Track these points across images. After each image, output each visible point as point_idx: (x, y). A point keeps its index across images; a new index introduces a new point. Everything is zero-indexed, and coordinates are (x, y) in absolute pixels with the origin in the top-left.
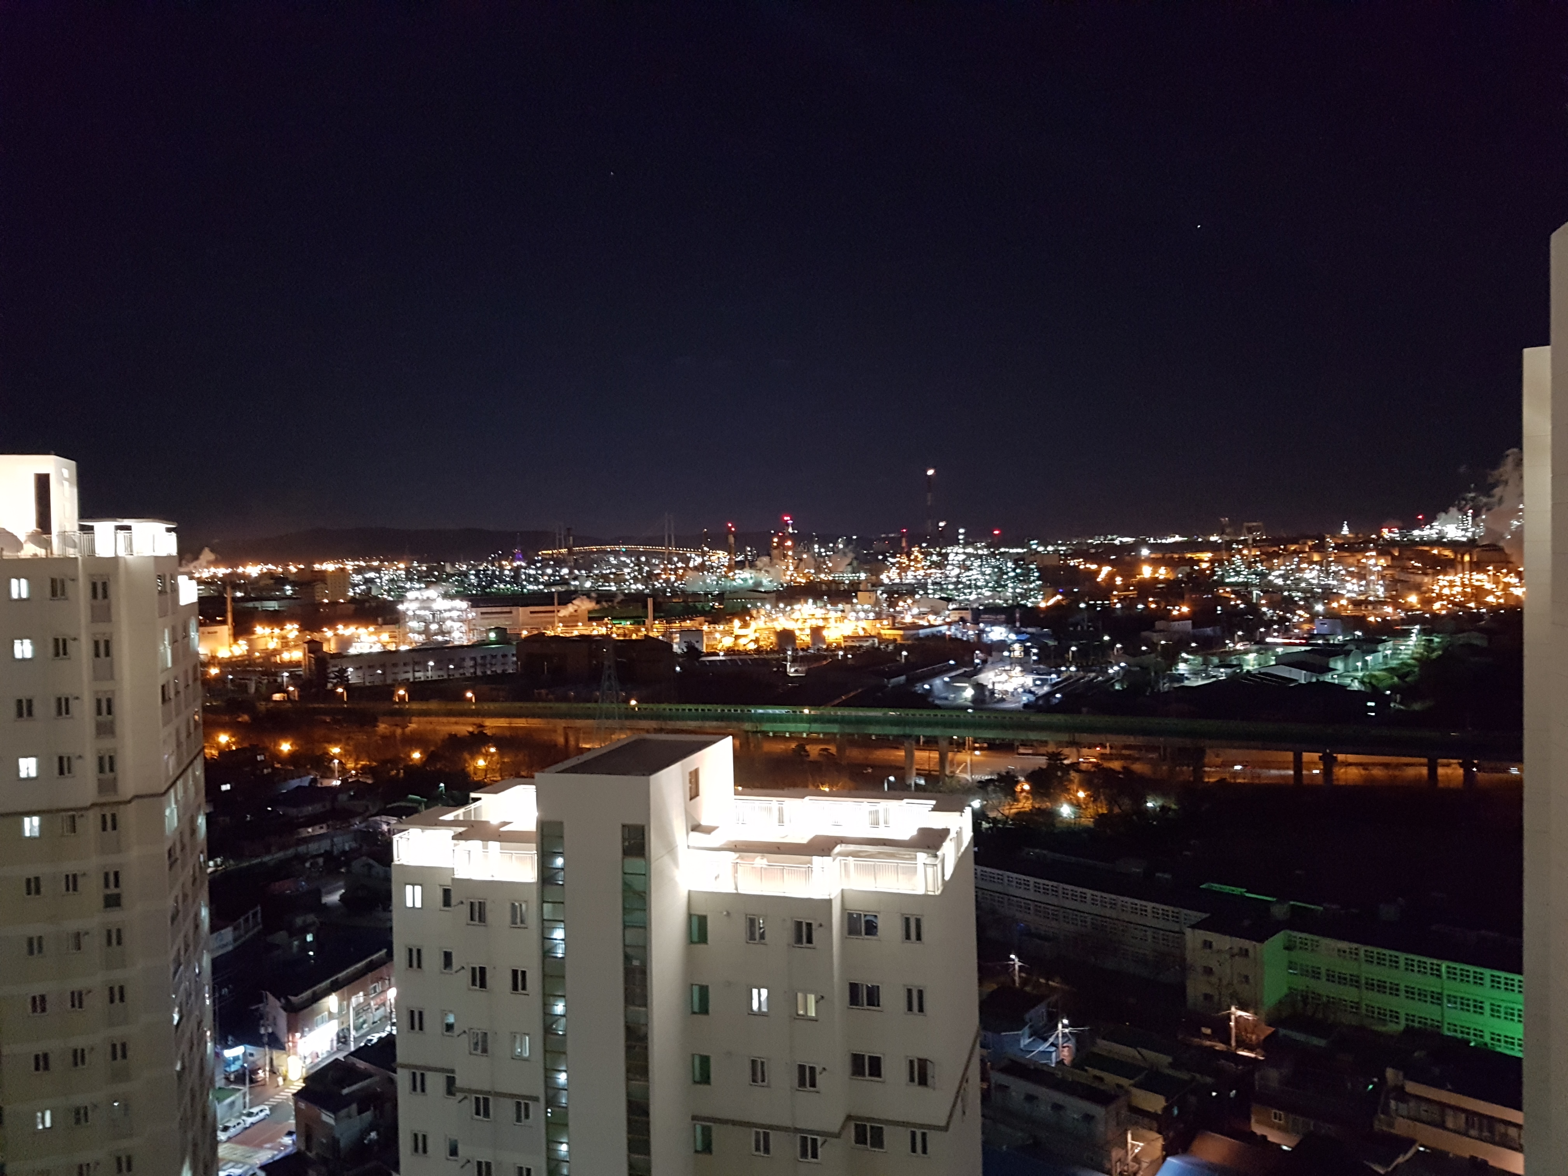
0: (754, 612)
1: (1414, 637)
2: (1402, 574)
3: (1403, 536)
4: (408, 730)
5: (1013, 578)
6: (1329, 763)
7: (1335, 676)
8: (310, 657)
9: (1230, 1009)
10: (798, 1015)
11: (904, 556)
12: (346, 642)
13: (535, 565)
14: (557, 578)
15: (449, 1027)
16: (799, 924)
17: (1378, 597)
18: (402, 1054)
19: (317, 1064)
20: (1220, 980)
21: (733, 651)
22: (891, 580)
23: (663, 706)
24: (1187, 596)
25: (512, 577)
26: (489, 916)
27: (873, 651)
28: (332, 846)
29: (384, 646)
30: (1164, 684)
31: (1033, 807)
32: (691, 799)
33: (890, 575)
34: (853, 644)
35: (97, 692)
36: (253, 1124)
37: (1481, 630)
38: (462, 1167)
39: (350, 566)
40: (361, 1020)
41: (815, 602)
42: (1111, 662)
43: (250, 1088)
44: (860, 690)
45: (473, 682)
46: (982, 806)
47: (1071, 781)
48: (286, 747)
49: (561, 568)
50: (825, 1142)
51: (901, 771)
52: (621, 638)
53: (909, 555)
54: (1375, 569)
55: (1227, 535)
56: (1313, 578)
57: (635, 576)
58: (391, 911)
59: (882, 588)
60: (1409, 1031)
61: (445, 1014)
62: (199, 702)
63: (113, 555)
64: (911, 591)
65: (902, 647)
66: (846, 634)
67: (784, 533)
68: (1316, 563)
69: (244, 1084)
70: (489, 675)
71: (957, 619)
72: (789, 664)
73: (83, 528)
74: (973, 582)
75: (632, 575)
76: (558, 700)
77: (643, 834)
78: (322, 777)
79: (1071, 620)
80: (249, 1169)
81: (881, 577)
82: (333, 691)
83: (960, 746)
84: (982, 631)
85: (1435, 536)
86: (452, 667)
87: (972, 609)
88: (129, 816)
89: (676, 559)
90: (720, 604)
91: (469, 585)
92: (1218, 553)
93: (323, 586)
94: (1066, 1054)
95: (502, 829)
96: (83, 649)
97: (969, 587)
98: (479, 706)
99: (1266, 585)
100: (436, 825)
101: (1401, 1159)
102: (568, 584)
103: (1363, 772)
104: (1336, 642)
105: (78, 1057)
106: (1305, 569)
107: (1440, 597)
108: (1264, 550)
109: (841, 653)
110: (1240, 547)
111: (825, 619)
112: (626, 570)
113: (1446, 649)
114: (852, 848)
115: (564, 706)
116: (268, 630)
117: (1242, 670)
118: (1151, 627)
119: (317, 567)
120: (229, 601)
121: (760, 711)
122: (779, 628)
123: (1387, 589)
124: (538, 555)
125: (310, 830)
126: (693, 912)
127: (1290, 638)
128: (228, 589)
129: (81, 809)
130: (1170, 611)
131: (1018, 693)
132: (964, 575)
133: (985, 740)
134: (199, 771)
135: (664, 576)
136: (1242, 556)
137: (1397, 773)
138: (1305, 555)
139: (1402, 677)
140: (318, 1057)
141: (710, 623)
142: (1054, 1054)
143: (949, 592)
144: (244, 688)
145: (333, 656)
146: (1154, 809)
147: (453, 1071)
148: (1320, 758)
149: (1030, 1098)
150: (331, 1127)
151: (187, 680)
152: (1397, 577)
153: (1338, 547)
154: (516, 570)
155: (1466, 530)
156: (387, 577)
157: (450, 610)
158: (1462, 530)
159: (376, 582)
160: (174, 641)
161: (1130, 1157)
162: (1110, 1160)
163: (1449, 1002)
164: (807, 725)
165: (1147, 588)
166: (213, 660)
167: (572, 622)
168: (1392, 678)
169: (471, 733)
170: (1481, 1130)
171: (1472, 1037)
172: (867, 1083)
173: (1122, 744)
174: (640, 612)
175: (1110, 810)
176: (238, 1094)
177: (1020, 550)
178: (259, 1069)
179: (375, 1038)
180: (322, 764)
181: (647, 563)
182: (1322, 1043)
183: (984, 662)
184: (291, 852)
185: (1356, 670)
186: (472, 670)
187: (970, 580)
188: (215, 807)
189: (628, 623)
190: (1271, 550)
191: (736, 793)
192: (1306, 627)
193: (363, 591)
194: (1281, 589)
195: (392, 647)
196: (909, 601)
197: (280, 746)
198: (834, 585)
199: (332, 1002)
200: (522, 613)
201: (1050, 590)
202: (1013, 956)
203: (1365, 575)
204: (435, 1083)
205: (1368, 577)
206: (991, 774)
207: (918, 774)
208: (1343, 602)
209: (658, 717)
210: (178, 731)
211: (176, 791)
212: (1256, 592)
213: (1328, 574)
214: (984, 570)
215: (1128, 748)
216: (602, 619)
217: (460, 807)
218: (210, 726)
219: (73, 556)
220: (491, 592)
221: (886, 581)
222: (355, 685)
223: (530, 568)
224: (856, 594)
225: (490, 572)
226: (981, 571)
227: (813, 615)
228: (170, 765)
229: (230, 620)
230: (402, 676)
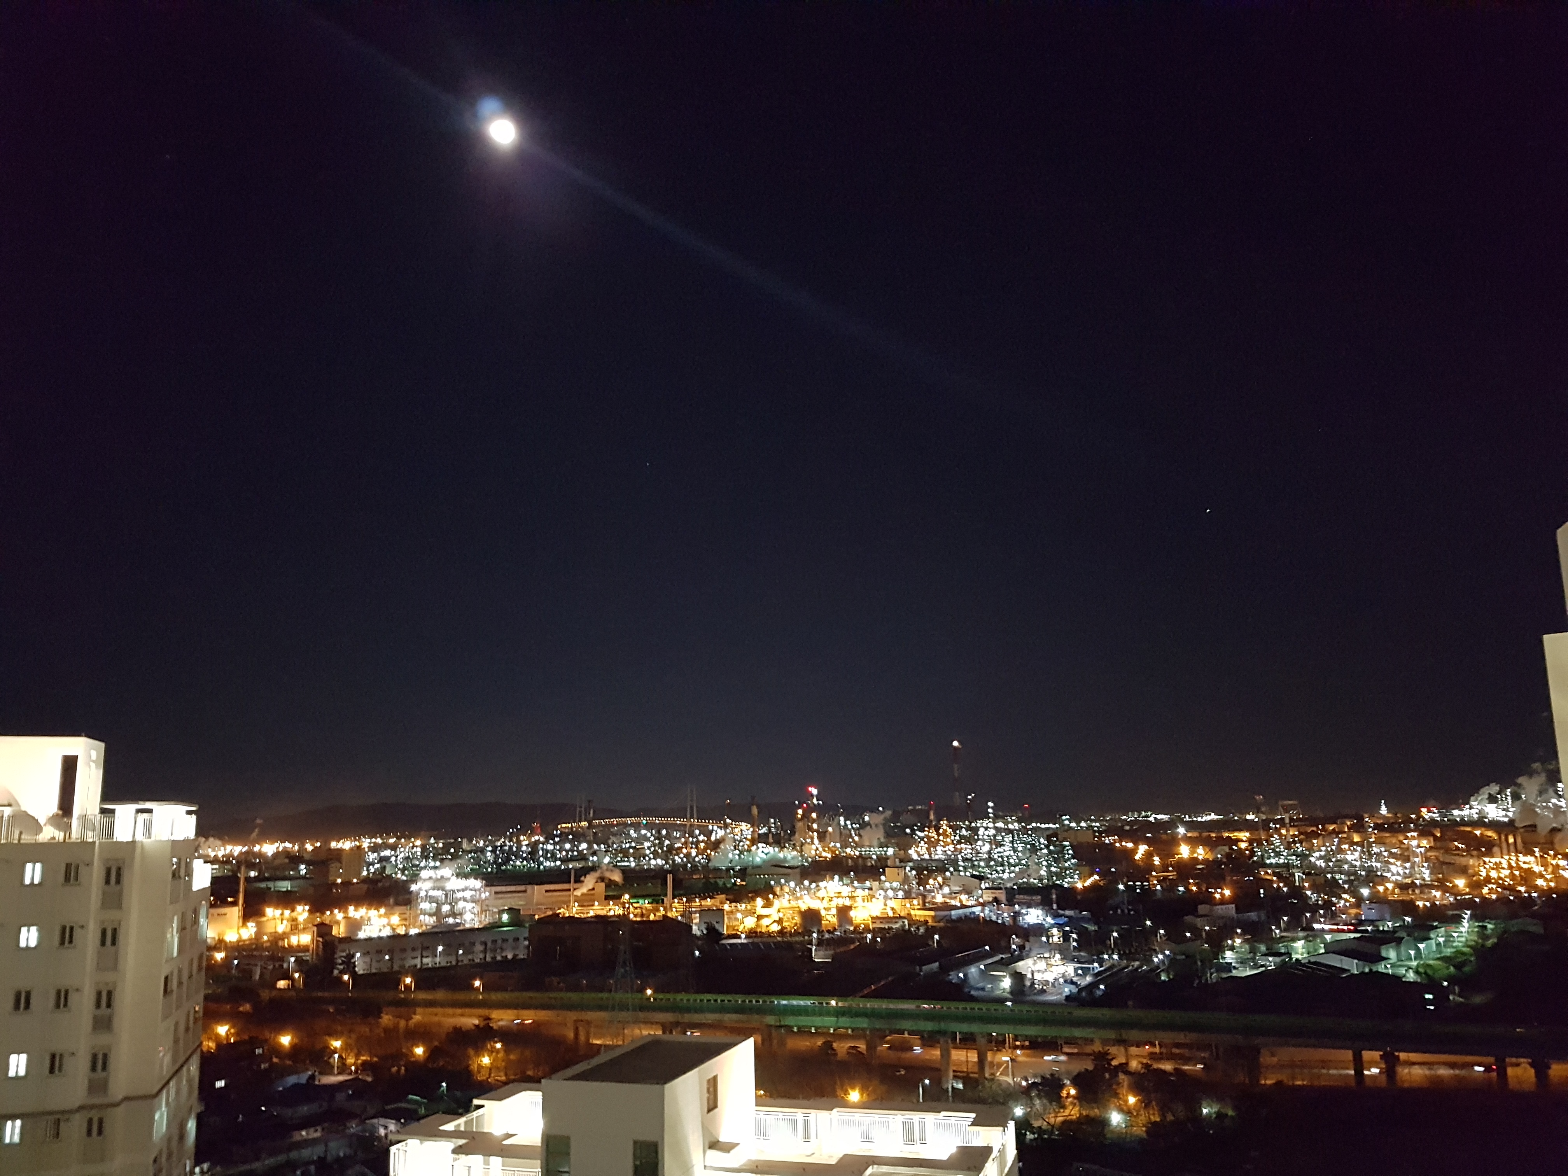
0: (778, 890)
1: (1465, 923)
2: (1446, 856)
3: (1442, 816)
4: (412, 1022)
5: (1046, 855)
6: (1391, 1064)
7: (1389, 966)
8: (317, 941)
11: (932, 830)
12: (356, 925)
13: (553, 840)
14: (575, 853)
17: (1424, 880)
21: (756, 932)
22: (919, 855)
23: (680, 996)
24: (1228, 878)
25: (529, 853)
27: (904, 933)
28: (326, 1151)
29: (394, 929)
30: (1211, 974)
31: (1081, 1114)
32: (709, 1112)
33: (919, 849)
34: (882, 926)
35: (98, 984)
37: (1536, 916)
39: (366, 843)
41: (841, 880)
42: (1155, 950)
44: (890, 979)
45: (480, 969)
46: (1025, 1114)
47: (1118, 1084)
48: (286, 1040)
49: (580, 843)
51: (936, 1072)
52: (638, 919)
53: (937, 829)
54: (1419, 850)
55: (1263, 813)
56: (1355, 860)
57: (655, 851)
59: (911, 864)
62: (202, 992)
63: (131, 840)
64: (941, 867)
65: (934, 930)
66: (874, 915)
67: (808, 805)
68: (1357, 844)
70: (498, 962)
71: (990, 899)
72: (814, 947)
73: (103, 811)
74: (1006, 859)
75: (652, 849)
76: (570, 989)
77: (657, 1152)
78: (321, 1073)
79: (1110, 902)
81: (910, 852)
82: (339, 980)
83: (1000, 1044)
84: (1017, 914)
85: (1476, 816)
86: (461, 952)
87: (1006, 888)
88: (116, 1121)
89: (697, 832)
90: (742, 881)
91: (485, 863)
92: (1256, 833)
93: (339, 865)
95: (505, 1142)
96: (89, 938)
97: (1002, 864)
98: (486, 996)
99: (1308, 868)
100: (435, 1136)
102: (587, 860)
103: (1427, 1072)
104: (1386, 929)
106: (1346, 850)
107: (1488, 880)
108: (1302, 830)
109: (869, 936)
110: (1278, 826)
111: (852, 898)
112: (647, 844)
113: (1503, 936)
114: (884, 1168)
115: (574, 996)
116: (278, 912)
117: (1291, 959)
118: (1194, 912)
119: (334, 845)
120: (242, 881)
121: (784, 1002)
122: (804, 908)
123: (1433, 871)
124: (558, 830)
125: (304, 1133)
127: (1337, 924)
128: (243, 869)
129: (68, 1112)
130: (1212, 894)
131: (1059, 984)
132: (996, 851)
133: (1026, 1037)
134: (194, 1068)
135: (684, 851)
136: (1280, 835)
137: (1464, 1073)
138: (1345, 836)
139: (1459, 966)
141: (731, 902)
143: (980, 869)
144: (249, 974)
145: (341, 940)
146: (1210, 1116)
148: (1381, 1057)
151: (191, 967)
152: (1441, 859)
153: (1377, 827)
154: (534, 846)
155: (1507, 810)
156: (402, 855)
157: (463, 890)
158: (1504, 810)
159: (391, 861)
160: (182, 929)
164: (834, 1019)
165: (1186, 869)
166: (220, 944)
167: (586, 901)
168: (1448, 968)
169: (477, 1026)
173: (1171, 1041)
174: (659, 891)
175: (1163, 1118)
177: (1052, 826)
180: (322, 1058)
181: (668, 836)
183: (1021, 948)
184: (281, 1158)
185: (1410, 959)
186: (482, 956)
187: (1002, 857)
188: (207, 1106)
189: (647, 902)
190: (1309, 830)
192: (1353, 911)
193: (376, 870)
194: (1322, 872)
195: (401, 931)
196: (940, 879)
197: (281, 1038)
198: (860, 861)
200: (538, 892)
201: (1086, 869)
203: (1409, 856)
205: (1411, 858)
206: (1035, 1076)
207: (955, 1077)
208: (1390, 886)
209: (674, 1008)
210: (177, 1024)
211: (168, 1093)
212: (1298, 874)
213: (1370, 855)
214: (1015, 845)
215: (1178, 1045)
216: (619, 897)
217: (461, 1115)
218: (211, 1016)
219: (90, 840)
220: (506, 870)
221: (915, 857)
222: (361, 972)
223: (548, 843)
224: (884, 870)
225: (507, 848)
226: (1013, 847)
227: (840, 893)
228: (165, 1063)
229: (241, 901)
230: (410, 963)
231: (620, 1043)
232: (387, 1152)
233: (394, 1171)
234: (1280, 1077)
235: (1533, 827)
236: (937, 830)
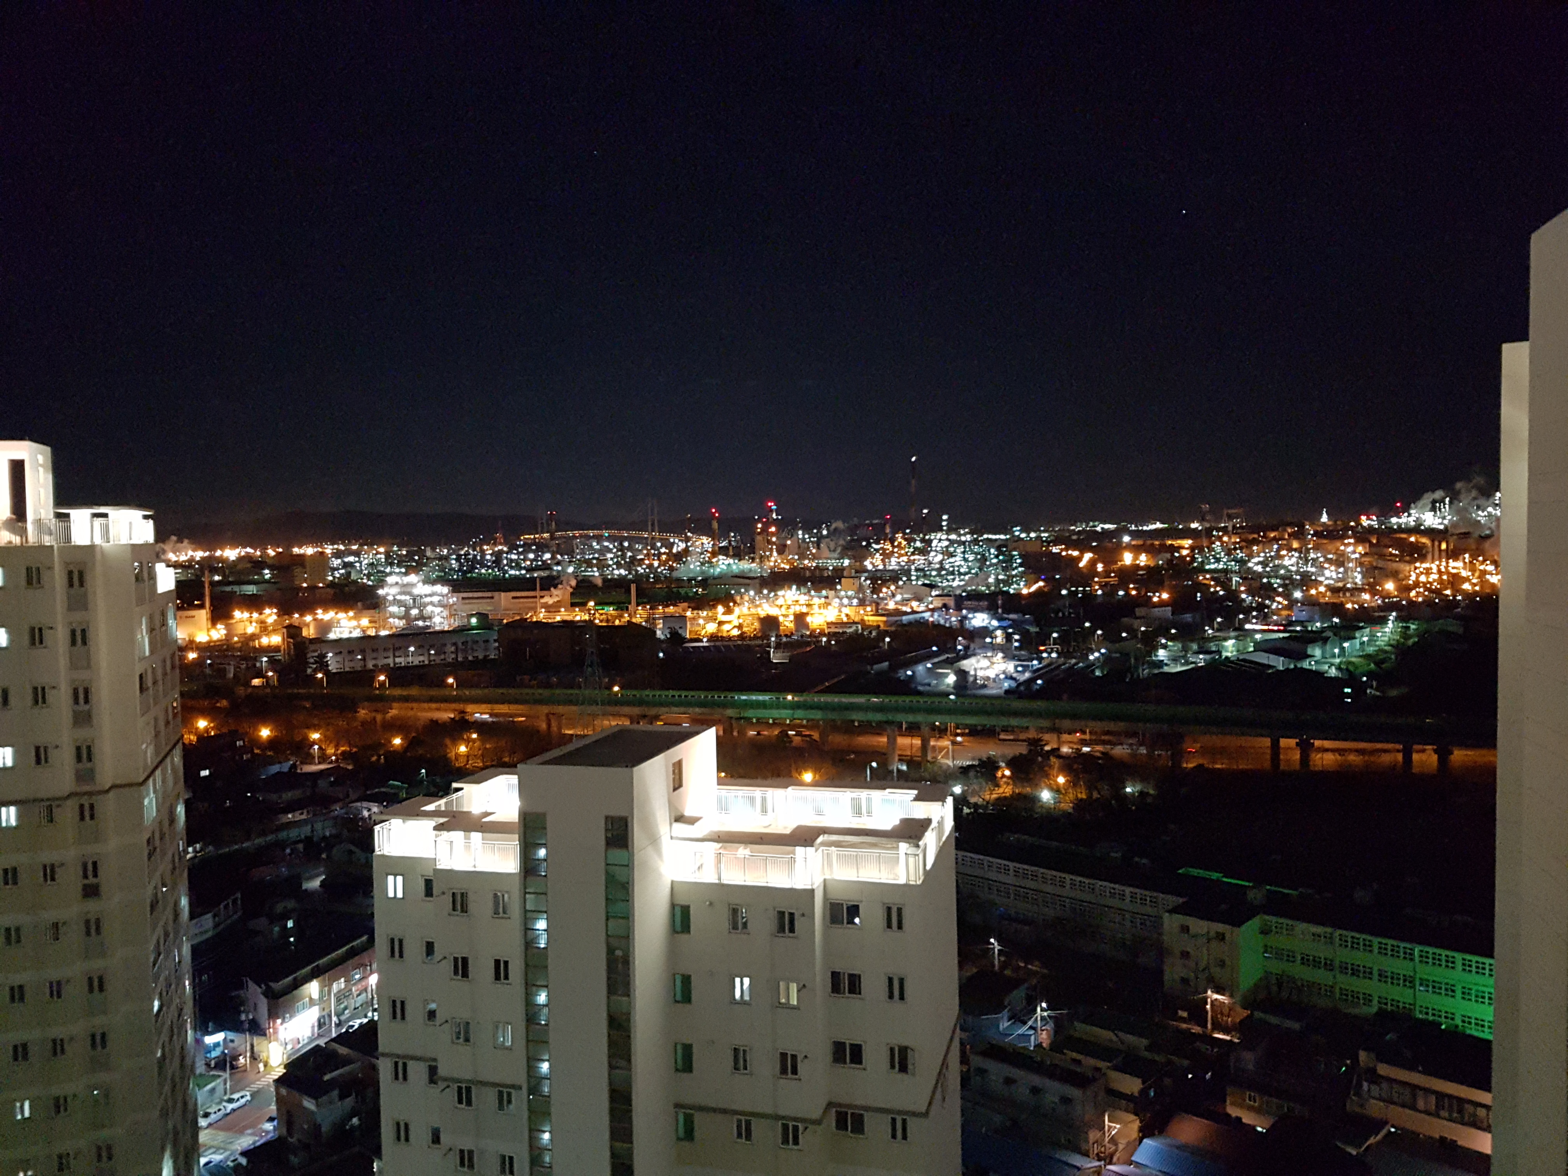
0: (738, 598)
1: (1390, 624)
2: (1380, 561)
3: (1381, 523)
4: (388, 716)
5: (995, 564)
6: (1305, 748)
7: (1313, 663)
8: (288, 642)
9: (1206, 992)
10: (780, 1003)
11: (888, 543)
12: (325, 627)
13: (517, 550)
14: (540, 563)
15: (432, 1014)
16: (781, 914)
17: (1356, 584)
18: (384, 1042)
19: (299, 1050)
20: (1197, 964)
21: (717, 637)
22: (874, 566)
23: (647, 692)
24: (1167, 583)
25: (494, 562)
26: (472, 907)
27: (856, 638)
28: (312, 831)
29: (364, 631)
30: (1143, 670)
31: (1014, 792)
32: (675, 789)
33: (874, 561)
34: (837, 630)
35: (73, 681)
36: (234, 1110)
37: (1457, 617)
38: (445, 1155)
39: (329, 550)
40: (342, 1006)
41: (798, 589)
42: (1091, 649)
43: (231, 1074)
44: (843, 677)
45: (454, 668)
46: (963, 792)
47: (1051, 767)
48: (265, 733)
49: (543, 553)
50: (806, 1128)
51: (883, 756)
52: (604, 624)
53: (892, 541)
54: (1353, 556)
55: (1208, 521)
56: (1292, 565)
57: (618, 561)
58: (372, 897)
59: (866, 574)
60: (1382, 1014)
61: (426, 1002)
62: (178, 689)
63: (88, 543)
64: (894, 577)
65: (886, 633)
66: (829, 620)
67: (768, 519)
68: (1295, 550)
69: (225, 1070)
70: (470, 661)
71: (940, 605)
72: (772, 650)
73: (58, 516)
74: (956, 569)
75: (615, 560)
76: (540, 686)
77: (627, 826)
78: (302, 763)
79: (1052, 606)
80: (230, 1155)
81: (865, 563)
82: (312, 677)
83: (941, 732)
84: (965, 618)
85: (1413, 524)
86: (432, 652)
87: (955, 595)
88: (108, 806)
89: (659, 544)
90: (703, 590)
91: (450, 570)
92: (1199, 540)
93: (301, 569)
94: (1045, 1037)
95: (484, 820)
96: (60, 637)
97: (953, 573)
98: (460, 693)
99: (1246, 572)
100: (418, 815)
101: (1372, 1140)
102: (552, 569)
103: (1339, 757)
104: (1314, 629)
105: (57, 1047)
106: (1284, 556)
107: (1417, 584)
108: (1243, 537)
109: (824, 639)
110: (1221, 534)
111: (809, 605)
112: (610, 556)
113: (1421, 635)
114: (834, 838)
115: (546, 693)
116: (246, 615)
117: (1221, 656)
118: (1132, 614)
119: (296, 550)
120: (207, 585)
121: (744, 698)
122: (763, 614)
123: (1365, 576)
124: (521, 540)
125: (290, 816)
126: (676, 902)
127: (1269, 625)
128: (206, 572)
129: (58, 799)
130: (1151, 598)
131: (1000, 679)
132: (948, 561)
133: (966, 726)
134: (177, 758)
135: (647, 562)
136: (1222, 542)
137: (1372, 759)
138: (1284, 542)
139: (1378, 664)
140: (299, 1043)
141: (693, 609)
142: (1033, 1038)
143: (932, 578)
144: (222, 672)
145: (312, 641)
146: (1133, 794)
147: (435, 1060)
148: (1297, 744)
149: (1009, 1081)
150: (312, 1112)
151: (164, 667)
152: (1375, 564)
153: (1316, 534)
154: (498, 555)
156: (366, 561)
157: (430, 595)
158: (1441, 517)
159: (355, 567)
160: (151, 630)
161: (1107, 1140)
162: (1087, 1141)
163: (1421, 985)
164: (790, 712)
165: (1128, 575)
166: (191, 645)
167: (553, 607)
168: (1369, 665)
169: (452, 720)
170: (1451, 1111)
171: (1443, 1020)
172: (848, 1071)
173: (1102, 729)
174: (623, 598)
175: (1090, 796)
176: (218, 1081)
177: (1002, 537)
178: (240, 1055)
179: (356, 1023)
180: (302, 749)
181: (630, 548)
182: (1296, 1026)
183: (967, 648)
184: (270, 838)
185: (1334, 656)
186: (453, 656)
187: (953, 567)
188: (194, 792)
189: (611, 609)
190: (1251, 537)
191: (720, 782)
192: (1285, 613)
193: (342, 575)
194: (1260, 576)
195: (372, 632)
196: (893, 588)
197: (260, 731)
198: (817, 572)
199: (313, 988)
200: (504, 598)
201: (1032, 577)
202: (992, 940)
203: (1343, 562)
204: (417, 1071)
205: (1346, 564)
206: (973, 759)
207: (900, 760)
208: (1322, 589)
209: (641, 703)
210: (156, 719)
211: (154, 780)
212: (1235, 579)
213: (1307, 561)
214: (967, 556)
215: (1108, 733)
216: (584, 604)
217: (442, 797)
218: (188, 712)
219: (49, 544)
220: (472, 578)
221: (870, 567)
222: (334, 671)
223: (512, 553)
224: (840, 580)
225: (471, 557)
226: (964, 557)
227: (797, 601)
228: (149, 754)
229: (207, 604)
230: (381, 662)
231: (590, 733)
232: (372, 832)
233: (379, 847)
234: (1201, 761)
235: (1466, 535)
236: (892, 543)
